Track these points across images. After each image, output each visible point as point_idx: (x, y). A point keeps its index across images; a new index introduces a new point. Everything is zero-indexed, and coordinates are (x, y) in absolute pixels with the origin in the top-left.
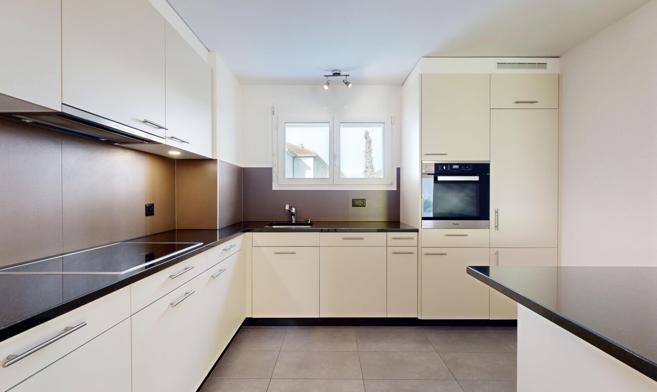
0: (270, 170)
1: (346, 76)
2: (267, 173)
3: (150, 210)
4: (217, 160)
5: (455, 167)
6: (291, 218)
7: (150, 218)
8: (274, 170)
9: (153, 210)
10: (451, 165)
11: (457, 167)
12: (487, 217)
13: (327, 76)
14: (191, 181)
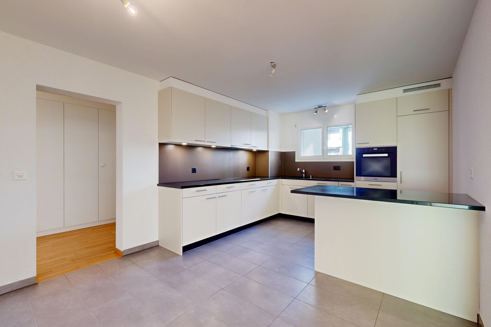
0: (294, 152)
1: (325, 107)
2: (293, 154)
3: (248, 169)
4: (269, 151)
5: (374, 149)
6: (303, 175)
7: (248, 171)
8: (296, 153)
9: (249, 169)
10: (373, 148)
11: (376, 149)
12: (395, 176)
13: (316, 108)
14: (261, 158)
